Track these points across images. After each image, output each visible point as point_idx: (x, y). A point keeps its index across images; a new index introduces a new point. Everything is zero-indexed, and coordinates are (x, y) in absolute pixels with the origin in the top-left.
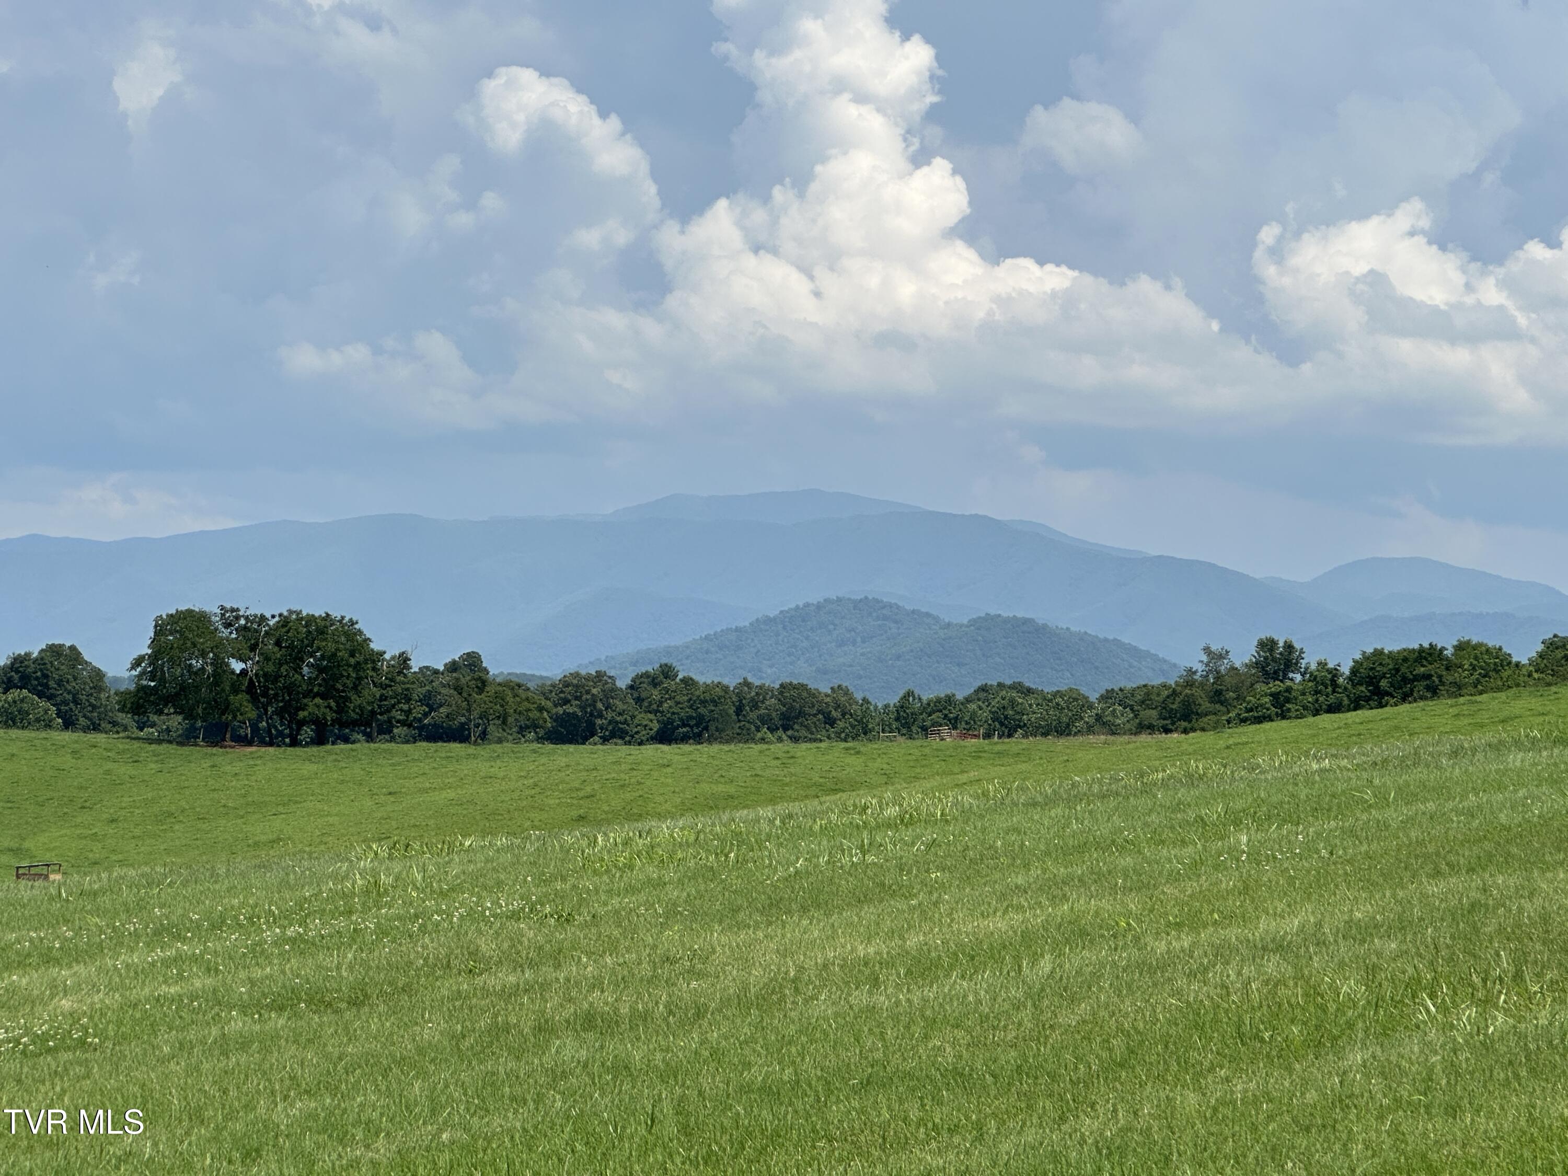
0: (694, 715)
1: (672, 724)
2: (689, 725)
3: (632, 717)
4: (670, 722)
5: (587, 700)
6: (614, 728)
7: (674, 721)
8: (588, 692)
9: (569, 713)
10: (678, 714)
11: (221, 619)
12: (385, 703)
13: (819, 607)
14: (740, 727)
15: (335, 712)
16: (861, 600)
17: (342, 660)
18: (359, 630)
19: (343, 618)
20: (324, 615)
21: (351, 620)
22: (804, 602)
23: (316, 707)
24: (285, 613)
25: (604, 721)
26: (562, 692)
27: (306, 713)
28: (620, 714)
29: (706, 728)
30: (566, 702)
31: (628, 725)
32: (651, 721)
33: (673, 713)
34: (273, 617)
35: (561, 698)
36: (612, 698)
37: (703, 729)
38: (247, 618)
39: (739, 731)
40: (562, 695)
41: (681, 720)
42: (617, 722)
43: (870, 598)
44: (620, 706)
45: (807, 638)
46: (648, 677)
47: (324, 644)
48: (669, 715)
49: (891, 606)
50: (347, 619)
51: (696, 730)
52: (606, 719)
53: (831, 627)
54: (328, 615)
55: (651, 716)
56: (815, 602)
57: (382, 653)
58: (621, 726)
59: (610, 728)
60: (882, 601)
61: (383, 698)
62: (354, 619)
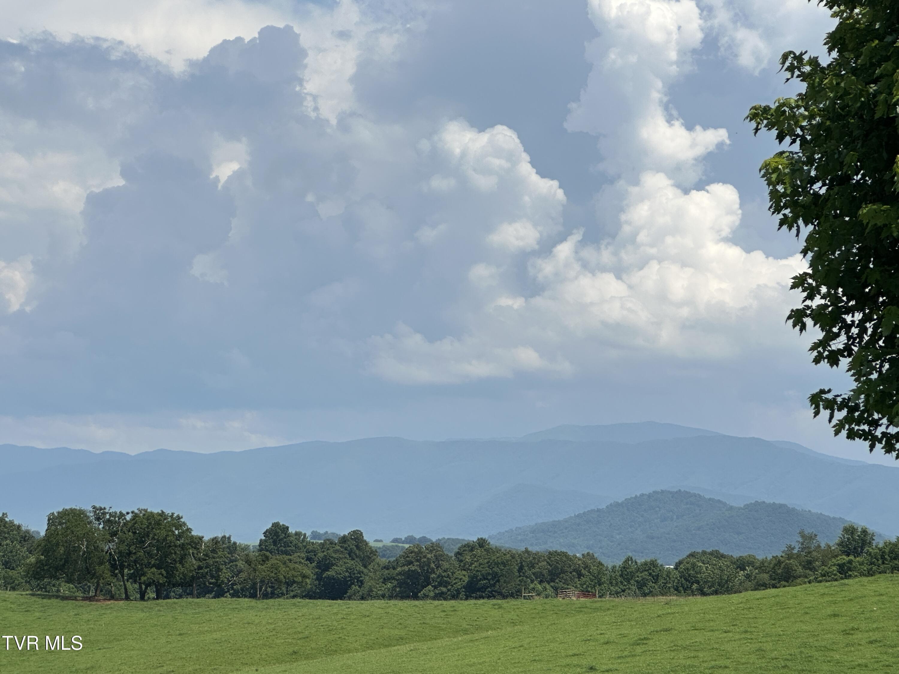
0: (491, 572)
1: (476, 577)
2: (487, 579)
3: (453, 573)
4: (475, 576)
5: (424, 562)
6: (441, 581)
7: (478, 576)
8: (425, 557)
9: (412, 571)
10: (481, 571)
11: (94, 515)
12: (201, 571)
13: (649, 496)
14: (520, 580)
15: (166, 577)
16: (677, 492)
17: (171, 542)
18: (184, 523)
19: (173, 514)
20: (161, 512)
21: (178, 516)
22: (641, 493)
23: (152, 574)
24: (136, 511)
25: (435, 576)
26: (408, 557)
27: (145, 578)
28: (445, 571)
29: (498, 581)
30: (410, 563)
31: (450, 578)
32: (464, 576)
33: (477, 571)
34: (128, 513)
35: (407, 561)
36: (442, 560)
37: (496, 582)
38: (110, 515)
39: (519, 583)
40: (408, 559)
41: (483, 575)
42: (442, 577)
43: (682, 490)
44: (446, 565)
45: (642, 516)
46: (469, 547)
47: (158, 531)
48: (475, 572)
49: (695, 495)
50: (175, 515)
51: (492, 582)
52: (436, 574)
53: (658, 509)
54: (163, 512)
55: (464, 572)
56: (647, 494)
57: (201, 538)
58: (445, 579)
59: (438, 580)
60: (690, 493)
61: (200, 568)
62: (180, 515)
